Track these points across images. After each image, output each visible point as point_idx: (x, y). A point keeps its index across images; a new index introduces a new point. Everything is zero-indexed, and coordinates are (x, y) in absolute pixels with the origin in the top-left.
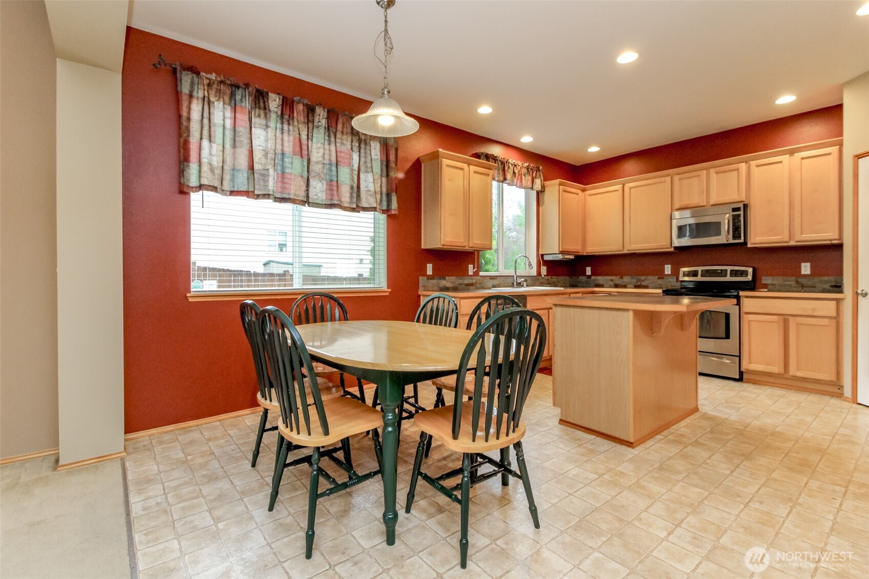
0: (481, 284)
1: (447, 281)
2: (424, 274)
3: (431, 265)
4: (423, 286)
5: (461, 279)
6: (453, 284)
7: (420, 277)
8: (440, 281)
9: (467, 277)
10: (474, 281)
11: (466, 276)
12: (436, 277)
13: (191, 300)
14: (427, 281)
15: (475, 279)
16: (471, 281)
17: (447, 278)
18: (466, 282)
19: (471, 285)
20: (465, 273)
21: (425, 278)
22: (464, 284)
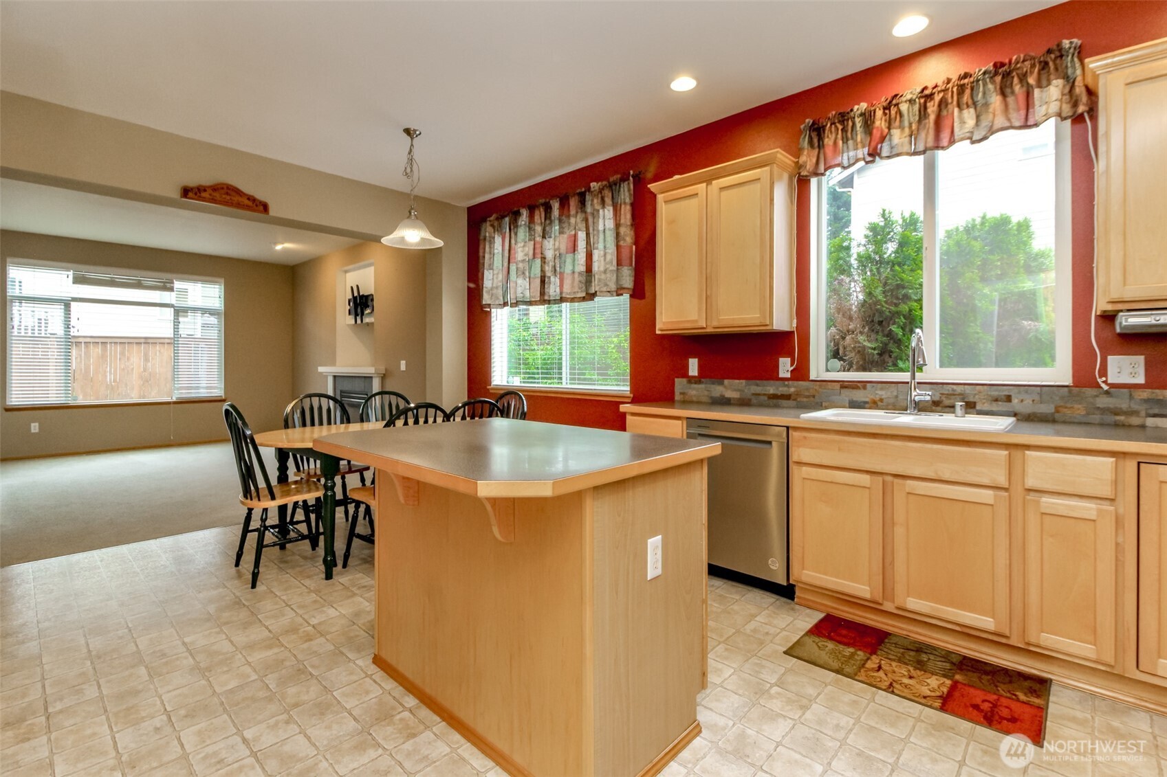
0: (814, 396)
1: (725, 387)
2: (684, 373)
3: (697, 360)
4: (681, 393)
5: (757, 385)
6: (738, 393)
7: (676, 380)
8: (713, 386)
9: (772, 382)
10: (792, 390)
11: (772, 379)
12: (703, 380)
13: (491, 391)
14: (689, 385)
15: (795, 387)
16: (785, 389)
17: (726, 382)
18: (771, 390)
19: (787, 397)
20: (771, 374)
21: (684, 380)
22: (764, 395)
